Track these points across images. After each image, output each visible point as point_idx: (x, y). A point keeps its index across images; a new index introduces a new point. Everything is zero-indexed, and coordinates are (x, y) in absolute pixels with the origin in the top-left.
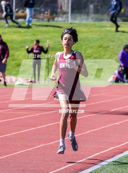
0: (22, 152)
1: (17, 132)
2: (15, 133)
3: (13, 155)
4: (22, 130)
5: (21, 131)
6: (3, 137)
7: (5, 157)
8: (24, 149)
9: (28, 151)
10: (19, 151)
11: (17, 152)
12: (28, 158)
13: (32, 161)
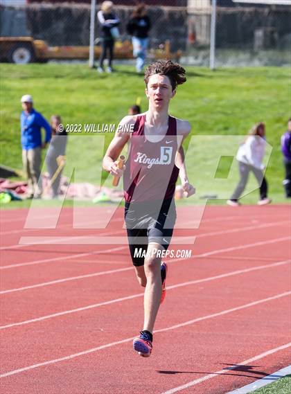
0: (108, 347)
1: (98, 303)
2: (94, 306)
3: (90, 354)
4: (110, 300)
5: (106, 300)
6: (68, 314)
7: (72, 356)
8: (115, 341)
9: (122, 345)
10: (102, 345)
11: (98, 346)
12: (122, 358)
13: (131, 365)
